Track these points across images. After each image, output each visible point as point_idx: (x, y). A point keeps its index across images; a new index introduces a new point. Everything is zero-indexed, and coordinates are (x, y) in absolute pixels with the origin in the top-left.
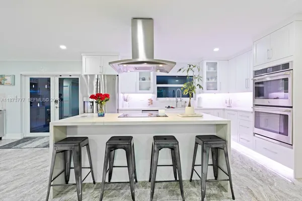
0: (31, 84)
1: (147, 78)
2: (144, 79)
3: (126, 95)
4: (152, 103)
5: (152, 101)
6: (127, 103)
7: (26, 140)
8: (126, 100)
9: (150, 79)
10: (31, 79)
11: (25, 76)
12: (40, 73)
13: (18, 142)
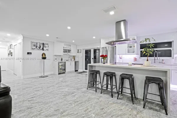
0: (85, 52)
1: (132, 46)
2: (131, 47)
3: (121, 56)
4: (136, 60)
5: (136, 59)
6: (121, 60)
7: (84, 72)
8: (121, 58)
9: (134, 47)
10: (85, 50)
11: (84, 49)
12: (88, 48)
13: (82, 72)
